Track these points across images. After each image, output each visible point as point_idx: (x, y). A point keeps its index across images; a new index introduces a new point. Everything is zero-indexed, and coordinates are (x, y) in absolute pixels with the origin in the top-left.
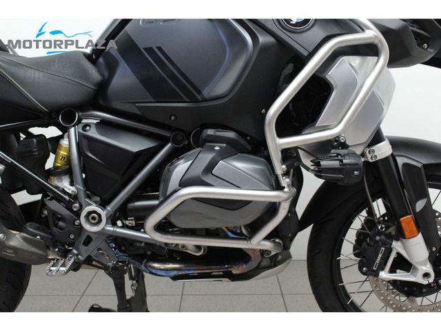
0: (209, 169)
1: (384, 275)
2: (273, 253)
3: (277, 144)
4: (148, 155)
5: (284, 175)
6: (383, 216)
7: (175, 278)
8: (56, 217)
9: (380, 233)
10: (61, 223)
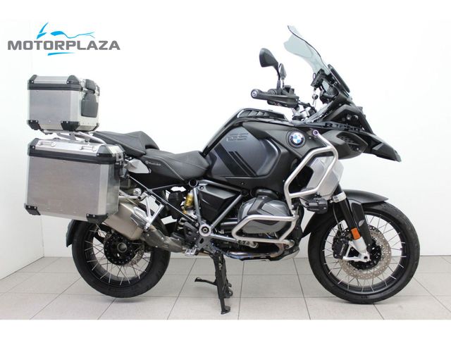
0: (260, 207)
1: (346, 258)
2: (290, 247)
3: (289, 196)
4: (230, 201)
5: (293, 209)
6: (346, 229)
7: (242, 260)
8: (188, 230)
9: (342, 237)
10: (190, 233)
